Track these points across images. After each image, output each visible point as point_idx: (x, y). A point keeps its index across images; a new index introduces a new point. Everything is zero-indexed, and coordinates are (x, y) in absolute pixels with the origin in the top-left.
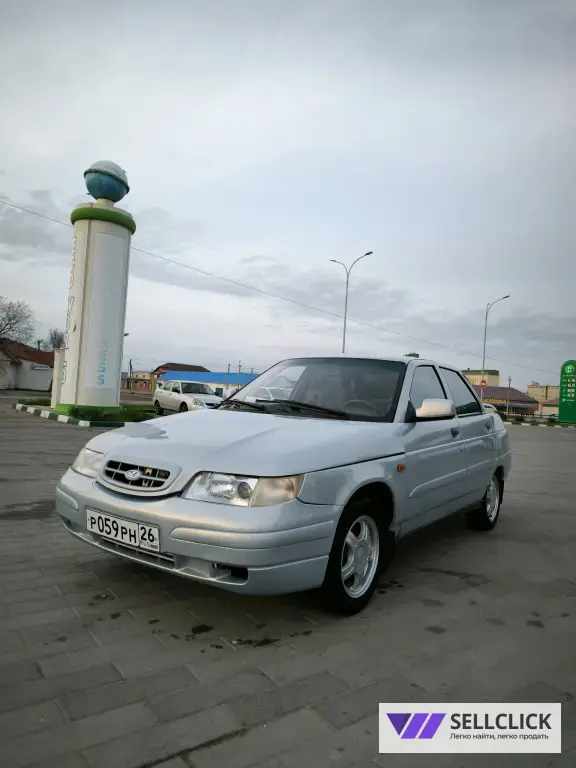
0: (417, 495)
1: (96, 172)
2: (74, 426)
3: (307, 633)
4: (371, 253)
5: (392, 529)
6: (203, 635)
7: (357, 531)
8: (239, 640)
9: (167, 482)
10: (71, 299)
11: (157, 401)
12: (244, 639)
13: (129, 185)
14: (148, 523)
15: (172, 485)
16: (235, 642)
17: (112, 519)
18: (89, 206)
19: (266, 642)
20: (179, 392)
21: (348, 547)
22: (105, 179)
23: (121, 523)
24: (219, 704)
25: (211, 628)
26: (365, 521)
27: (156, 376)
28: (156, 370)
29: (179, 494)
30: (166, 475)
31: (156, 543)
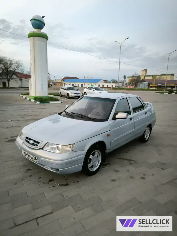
0: (115, 141)
1: (34, 19)
2: (35, 103)
3: (78, 182)
4: (128, 38)
5: (106, 151)
6: (51, 182)
7: (93, 155)
8: (60, 184)
9: (39, 145)
10: (31, 63)
11: (60, 93)
12: (61, 184)
13: (45, 23)
14: (35, 156)
15: (40, 146)
16: (58, 185)
17: (27, 153)
18: (33, 32)
19: (67, 185)
20: (66, 90)
21: (90, 159)
22: (37, 22)
23: (29, 155)
24: (49, 205)
25: (54, 180)
26: (97, 151)
27: (63, 81)
28: (63, 79)
29: (42, 149)
30: (39, 143)
31: (37, 161)
